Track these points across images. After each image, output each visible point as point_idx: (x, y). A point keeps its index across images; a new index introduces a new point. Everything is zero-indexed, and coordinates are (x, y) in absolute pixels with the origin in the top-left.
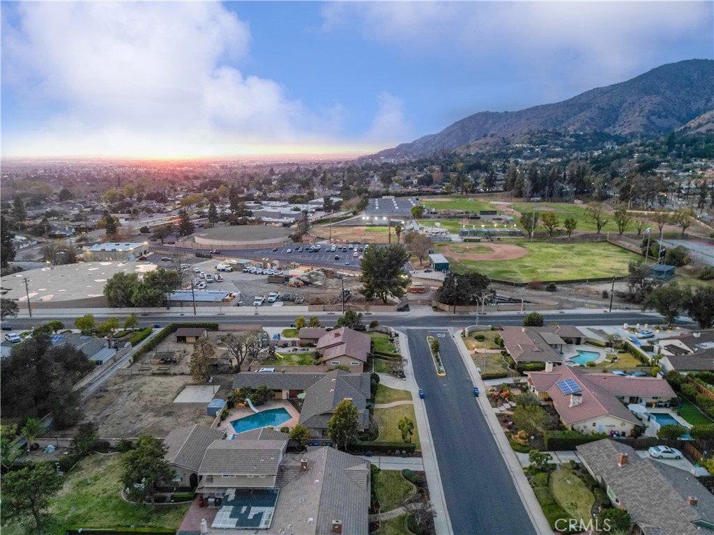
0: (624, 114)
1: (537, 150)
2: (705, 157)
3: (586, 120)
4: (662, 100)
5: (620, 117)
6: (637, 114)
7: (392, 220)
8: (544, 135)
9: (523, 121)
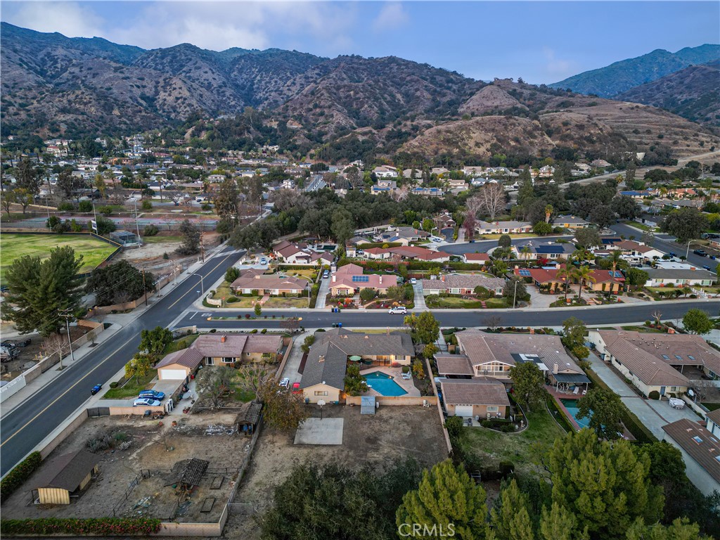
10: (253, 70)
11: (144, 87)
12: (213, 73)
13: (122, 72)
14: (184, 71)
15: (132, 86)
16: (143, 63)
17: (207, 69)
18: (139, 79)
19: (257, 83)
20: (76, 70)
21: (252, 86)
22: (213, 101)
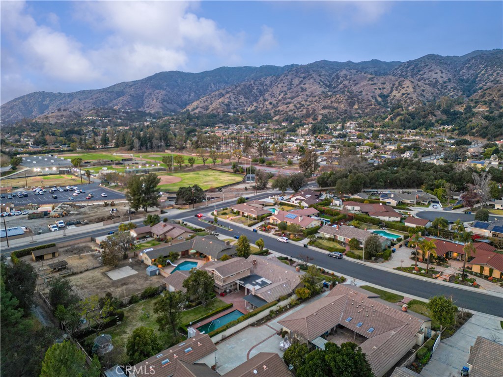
0: (147, 100)
1: (105, 121)
2: (208, 126)
3: (125, 102)
4: (166, 93)
5: (144, 102)
6: (155, 101)
7: (61, 169)
8: (106, 111)
9: (76, 100)
10: (480, 66)
11: (384, 88)
12: (442, 73)
13: (372, 81)
14: (420, 74)
15: (376, 89)
16: (393, 72)
17: (438, 71)
18: (382, 84)
19: (480, 77)
20: (346, 82)
21: (475, 79)
22: (432, 93)
